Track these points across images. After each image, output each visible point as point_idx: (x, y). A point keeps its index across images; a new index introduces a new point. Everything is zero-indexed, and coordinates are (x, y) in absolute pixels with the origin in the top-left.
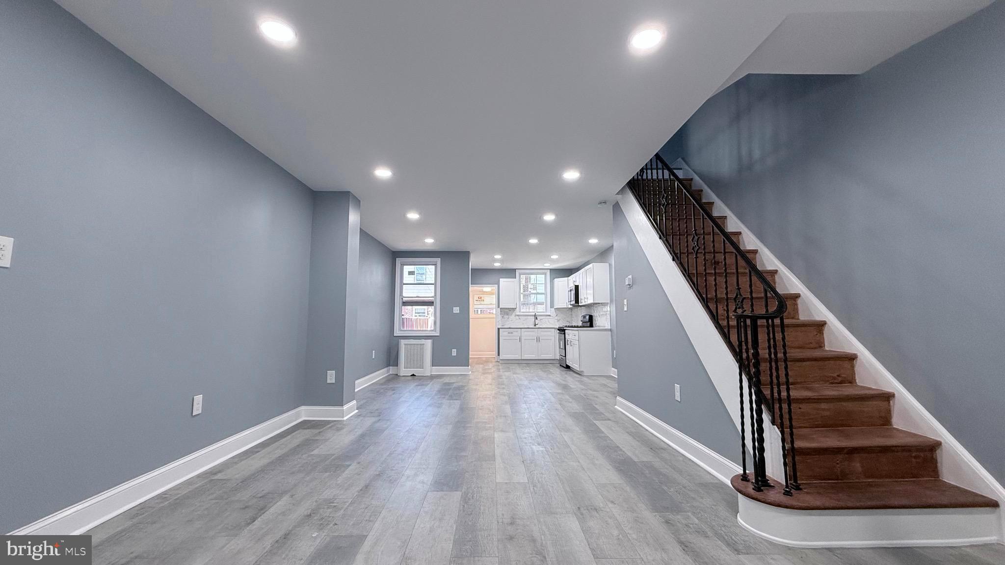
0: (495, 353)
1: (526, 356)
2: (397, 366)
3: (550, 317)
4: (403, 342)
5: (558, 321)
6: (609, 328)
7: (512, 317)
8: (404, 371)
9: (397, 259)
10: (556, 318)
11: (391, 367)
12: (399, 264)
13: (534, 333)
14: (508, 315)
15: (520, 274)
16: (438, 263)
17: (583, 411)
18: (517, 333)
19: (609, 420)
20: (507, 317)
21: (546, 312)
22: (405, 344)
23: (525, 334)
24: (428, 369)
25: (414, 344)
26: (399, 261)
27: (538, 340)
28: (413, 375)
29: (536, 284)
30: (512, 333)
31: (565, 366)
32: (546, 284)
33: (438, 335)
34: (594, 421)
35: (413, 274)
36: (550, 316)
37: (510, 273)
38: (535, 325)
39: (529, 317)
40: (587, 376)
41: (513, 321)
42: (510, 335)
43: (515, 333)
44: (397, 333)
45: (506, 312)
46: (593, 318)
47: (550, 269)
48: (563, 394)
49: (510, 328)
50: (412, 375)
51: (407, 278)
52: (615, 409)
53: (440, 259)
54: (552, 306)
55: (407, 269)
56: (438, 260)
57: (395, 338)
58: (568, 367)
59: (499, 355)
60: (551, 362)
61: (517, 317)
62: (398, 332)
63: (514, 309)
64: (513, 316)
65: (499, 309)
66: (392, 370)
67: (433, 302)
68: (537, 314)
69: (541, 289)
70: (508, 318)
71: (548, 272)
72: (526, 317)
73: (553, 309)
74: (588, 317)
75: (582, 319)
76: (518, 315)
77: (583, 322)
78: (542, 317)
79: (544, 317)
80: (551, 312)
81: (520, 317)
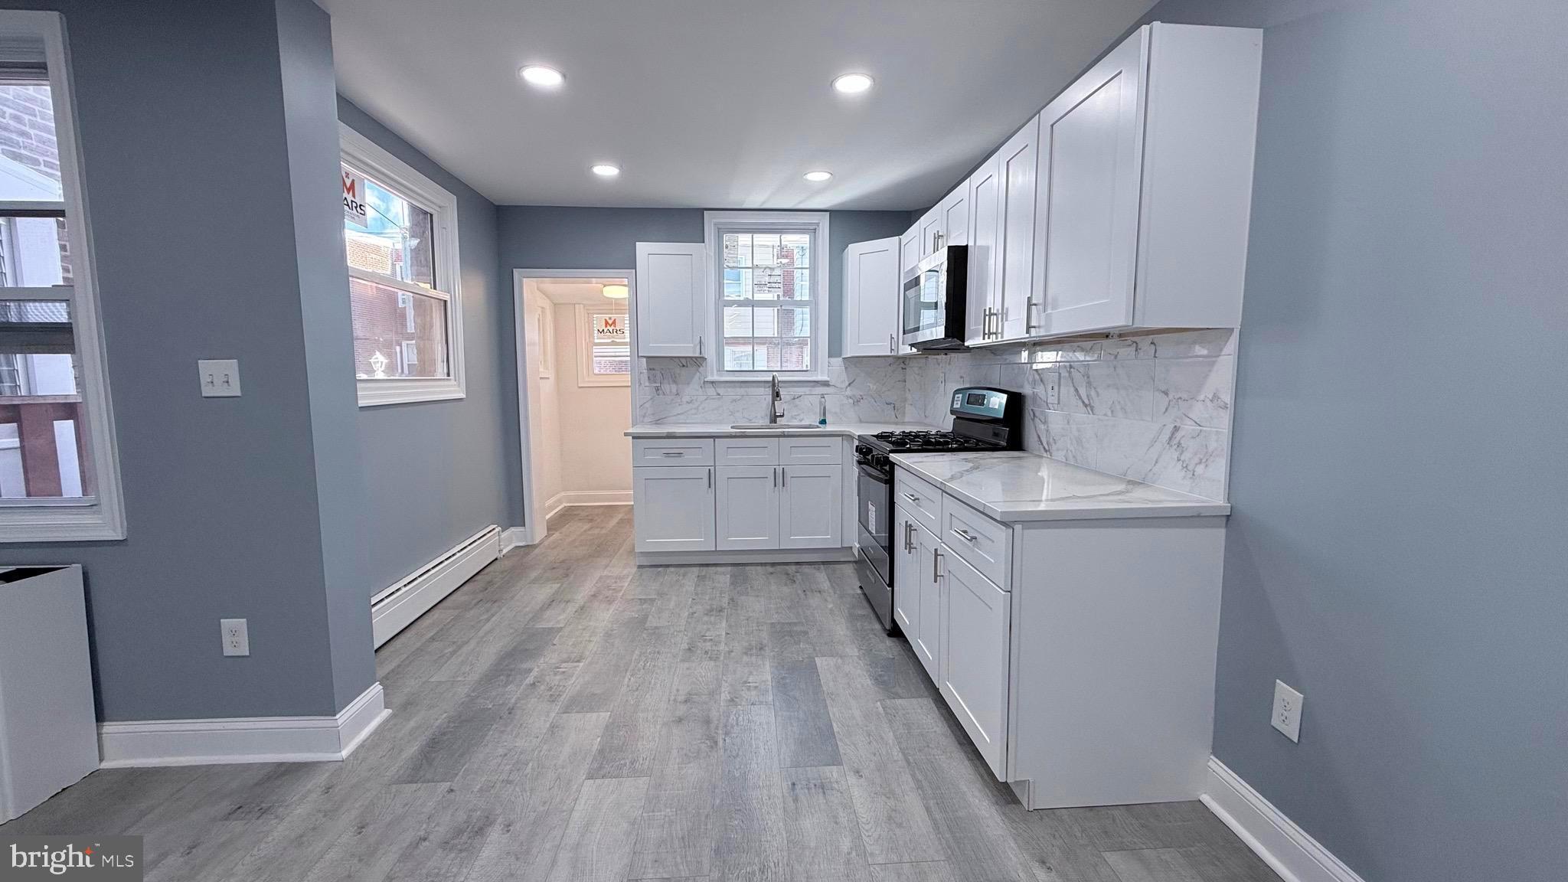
1: (736, 540)
3: (829, 389)
5: (857, 402)
10: (849, 392)
14: (675, 382)
18: (697, 456)
21: (814, 370)
23: (733, 460)
27: (780, 479)
30: (682, 455)
32: (814, 266)
37: (682, 221)
39: (753, 390)
41: (694, 410)
42: (671, 461)
43: (690, 457)
45: (669, 371)
47: (828, 210)
49: (673, 436)
54: (835, 349)
61: (711, 391)
63: (698, 361)
64: (694, 384)
65: (641, 360)
67: (65, 329)
68: (780, 378)
70: (677, 394)
71: (824, 221)
72: (742, 391)
73: (837, 361)
74: (998, 402)
75: (957, 405)
76: (712, 382)
77: (960, 417)
78: (799, 391)
79: (806, 390)
80: (829, 370)
81: (721, 391)
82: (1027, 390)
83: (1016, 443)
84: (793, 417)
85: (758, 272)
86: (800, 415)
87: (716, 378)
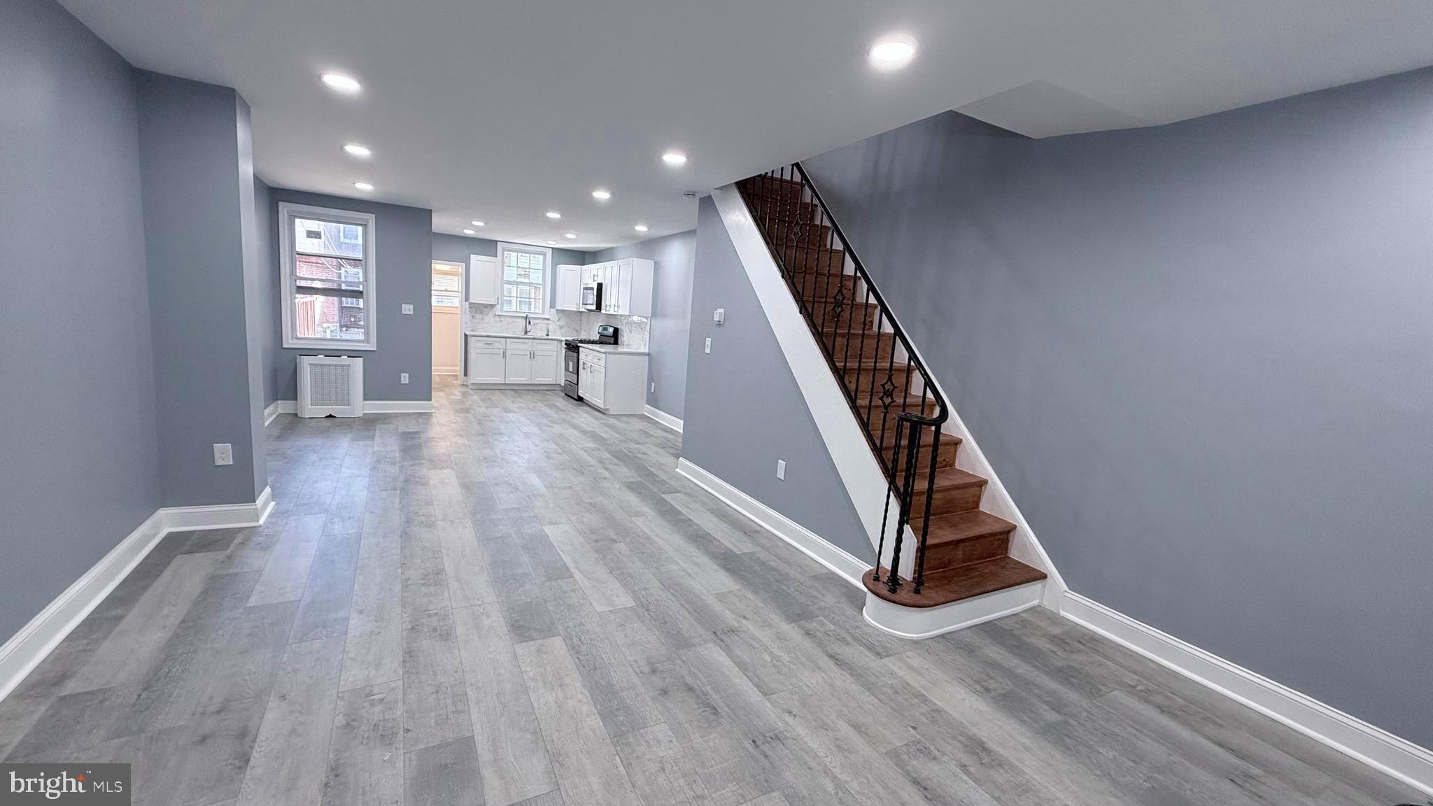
0: (459, 369)
1: (513, 380)
2: (296, 399)
3: (550, 322)
4: (306, 362)
5: (561, 327)
6: (646, 351)
7: (489, 318)
8: (309, 407)
9: (280, 204)
10: (558, 323)
11: (279, 402)
12: (286, 216)
13: (526, 346)
14: (481, 313)
15: (503, 250)
16: (370, 223)
17: (639, 479)
18: (500, 345)
19: (680, 492)
20: (480, 316)
21: (543, 312)
22: (310, 365)
23: (512, 346)
24: (360, 407)
25: (329, 365)
26: (284, 208)
27: (532, 356)
28: (331, 416)
29: (529, 268)
30: (491, 344)
31: (576, 397)
32: (544, 270)
33: (375, 349)
34: (663, 496)
35: (316, 237)
36: (548, 319)
37: (488, 246)
38: (526, 332)
39: (516, 320)
40: (618, 417)
41: (489, 326)
42: (487, 346)
43: (496, 345)
44: (288, 342)
45: (479, 309)
46: (620, 331)
47: (552, 248)
48: (599, 449)
49: (488, 336)
50: (327, 417)
51: (304, 244)
52: (677, 473)
53: (374, 216)
54: (552, 306)
55: (302, 226)
56: (371, 218)
57: (283, 350)
58: (580, 399)
59: (466, 375)
60: (551, 388)
61: (498, 319)
62: (290, 341)
63: (492, 306)
64: (491, 316)
65: (467, 303)
66: (283, 407)
67: (361, 292)
68: (530, 315)
69: (536, 277)
70: (482, 319)
71: (549, 253)
72: (511, 320)
73: (554, 310)
74: (611, 330)
75: (600, 331)
76: (499, 316)
77: (601, 335)
78: (537, 321)
79: (540, 321)
80: (550, 314)
81: (502, 319)
82: (619, 327)
83: (616, 342)
84: (534, 333)
85: (520, 269)
86: (538, 331)
87: (499, 313)
